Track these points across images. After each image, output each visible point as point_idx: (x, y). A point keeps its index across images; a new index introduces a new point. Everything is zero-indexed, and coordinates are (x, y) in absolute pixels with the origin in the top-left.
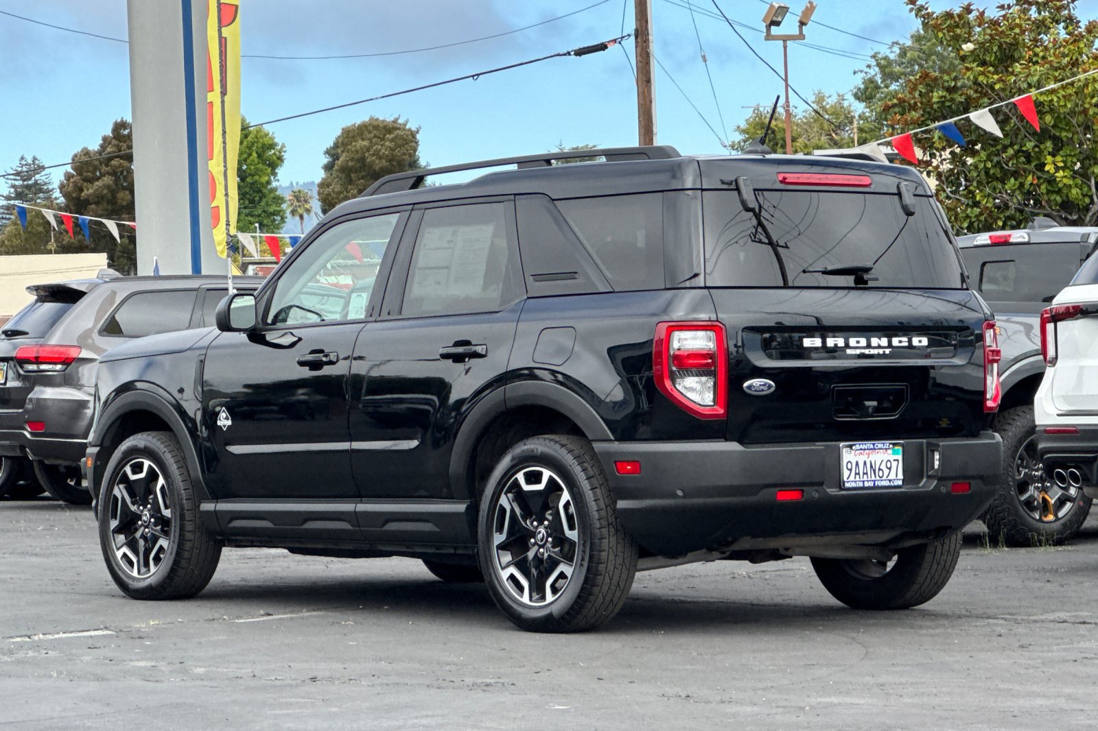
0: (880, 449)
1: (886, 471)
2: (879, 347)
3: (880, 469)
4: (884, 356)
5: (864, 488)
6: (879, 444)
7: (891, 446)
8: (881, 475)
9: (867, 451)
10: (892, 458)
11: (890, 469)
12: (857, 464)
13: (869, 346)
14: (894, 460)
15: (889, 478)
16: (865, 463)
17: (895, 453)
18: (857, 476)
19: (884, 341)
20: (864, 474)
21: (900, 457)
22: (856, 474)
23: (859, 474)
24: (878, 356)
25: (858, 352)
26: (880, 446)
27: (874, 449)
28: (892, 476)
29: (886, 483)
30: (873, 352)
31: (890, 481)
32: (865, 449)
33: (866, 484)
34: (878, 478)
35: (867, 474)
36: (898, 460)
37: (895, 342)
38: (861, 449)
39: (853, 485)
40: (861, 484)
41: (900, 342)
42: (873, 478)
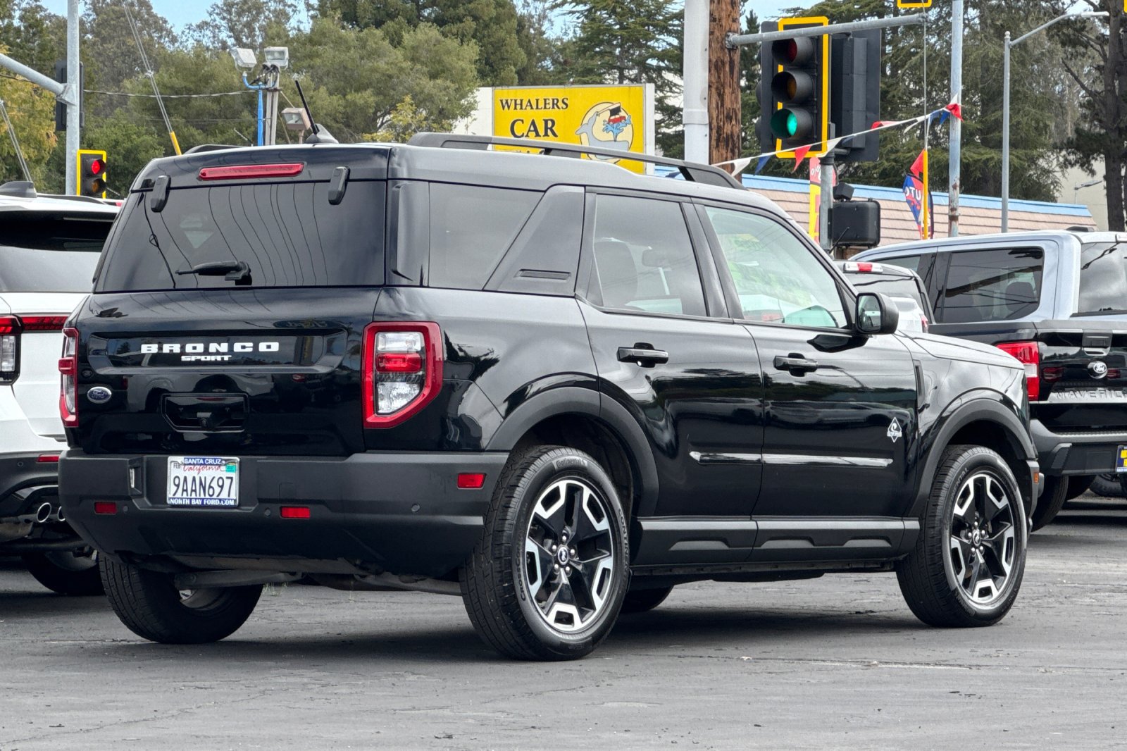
0: (211, 464)
1: (217, 490)
2: (218, 353)
3: (210, 487)
4: (223, 363)
5: (190, 506)
6: (210, 459)
7: (224, 462)
8: (211, 493)
9: (198, 467)
10: (225, 474)
11: (222, 487)
12: (185, 479)
13: (206, 352)
14: (228, 478)
15: (220, 497)
16: (194, 479)
17: (229, 470)
18: (185, 493)
19: (224, 347)
20: (192, 491)
21: (235, 475)
22: (183, 490)
23: (186, 490)
24: (216, 363)
25: (193, 358)
26: (211, 461)
27: (204, 464)
28: (224, 495)
29: (216, 503)
30: (209, 358)
31: (220, 500)
32: (194, 464)
33: (194, 502)
34: (207, 496)
35: (195, 491)
36: (231, 478)
37: (237, 347)
38: (190, 464)
39: (180, 502)
40: (188, 502)
41: (243, 347)
42: (202, 496)
